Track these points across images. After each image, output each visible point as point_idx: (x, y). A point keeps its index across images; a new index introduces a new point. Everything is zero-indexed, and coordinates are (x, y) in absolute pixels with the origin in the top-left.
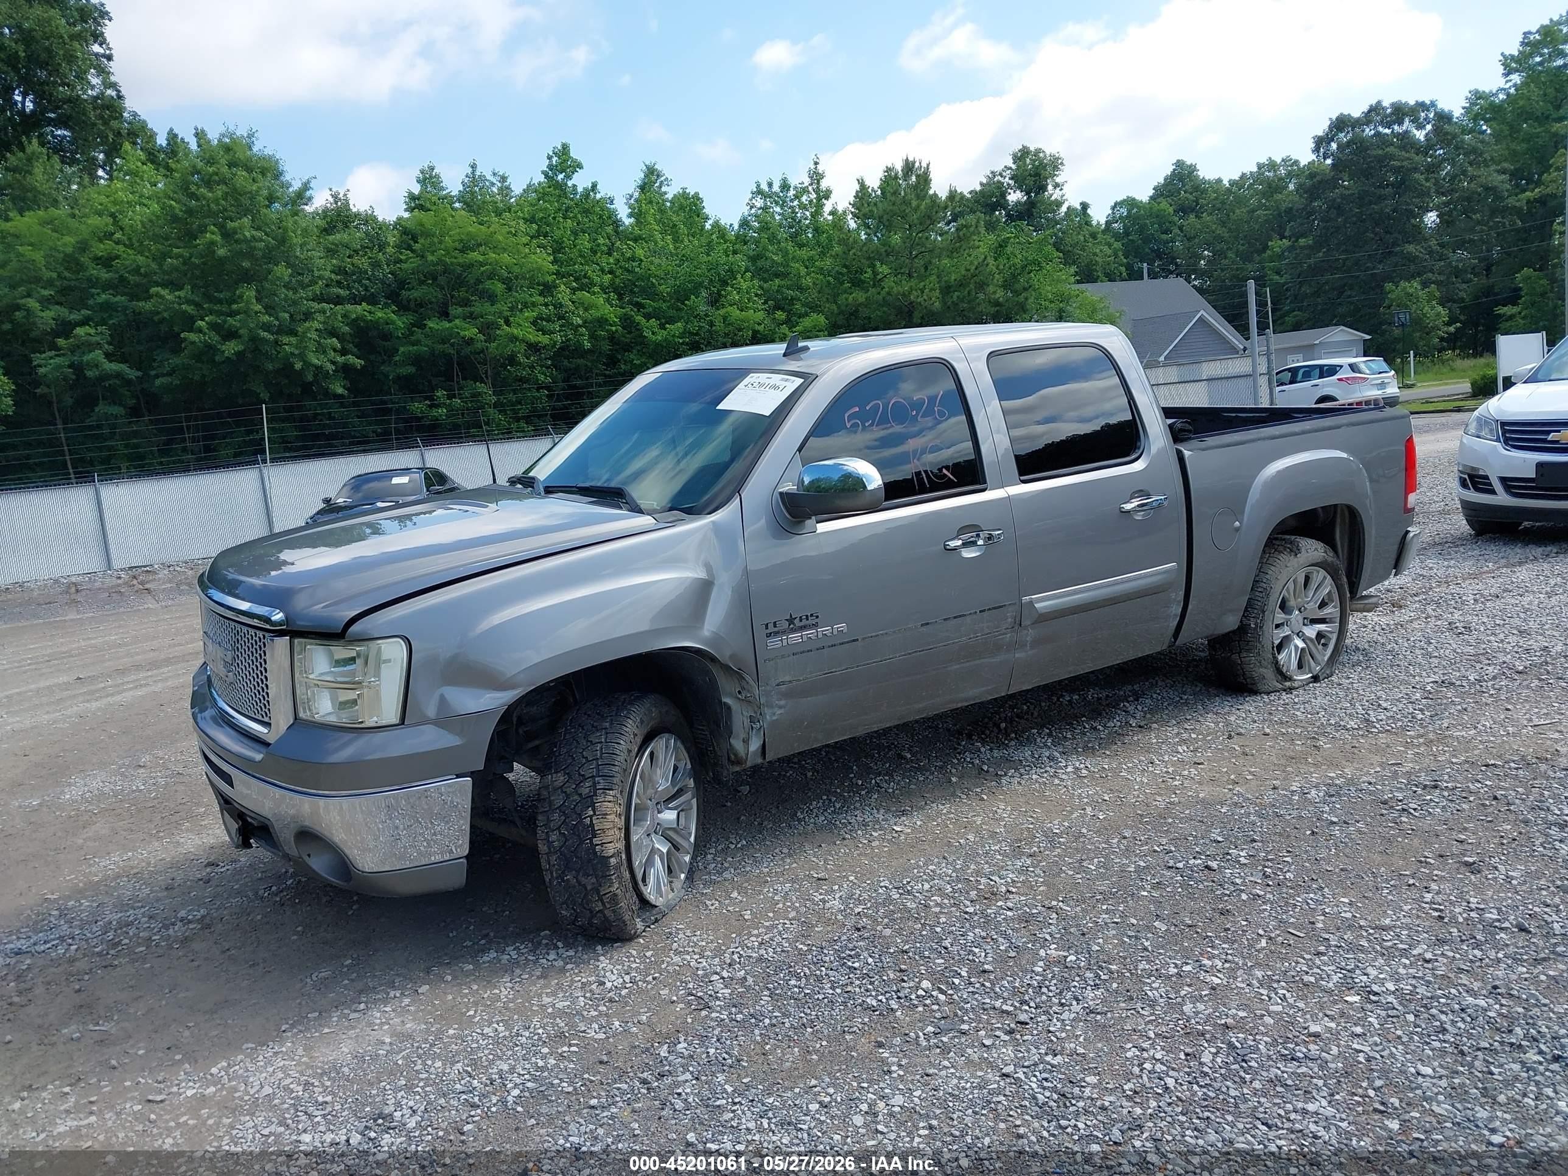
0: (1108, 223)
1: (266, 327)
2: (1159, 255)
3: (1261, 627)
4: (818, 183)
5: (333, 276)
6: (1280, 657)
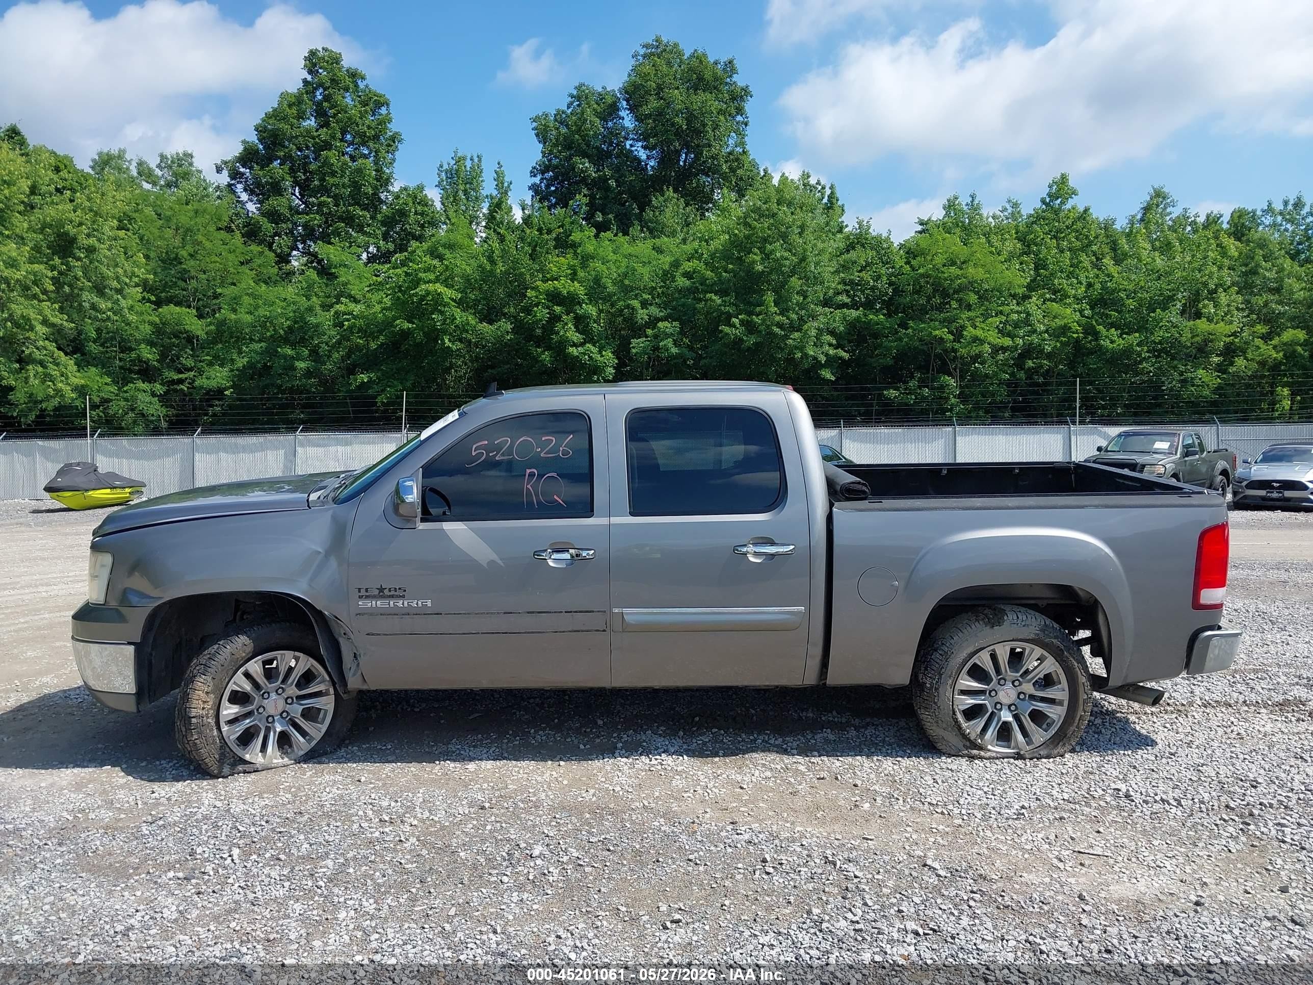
5: (841, 286)
6: (966, 723)
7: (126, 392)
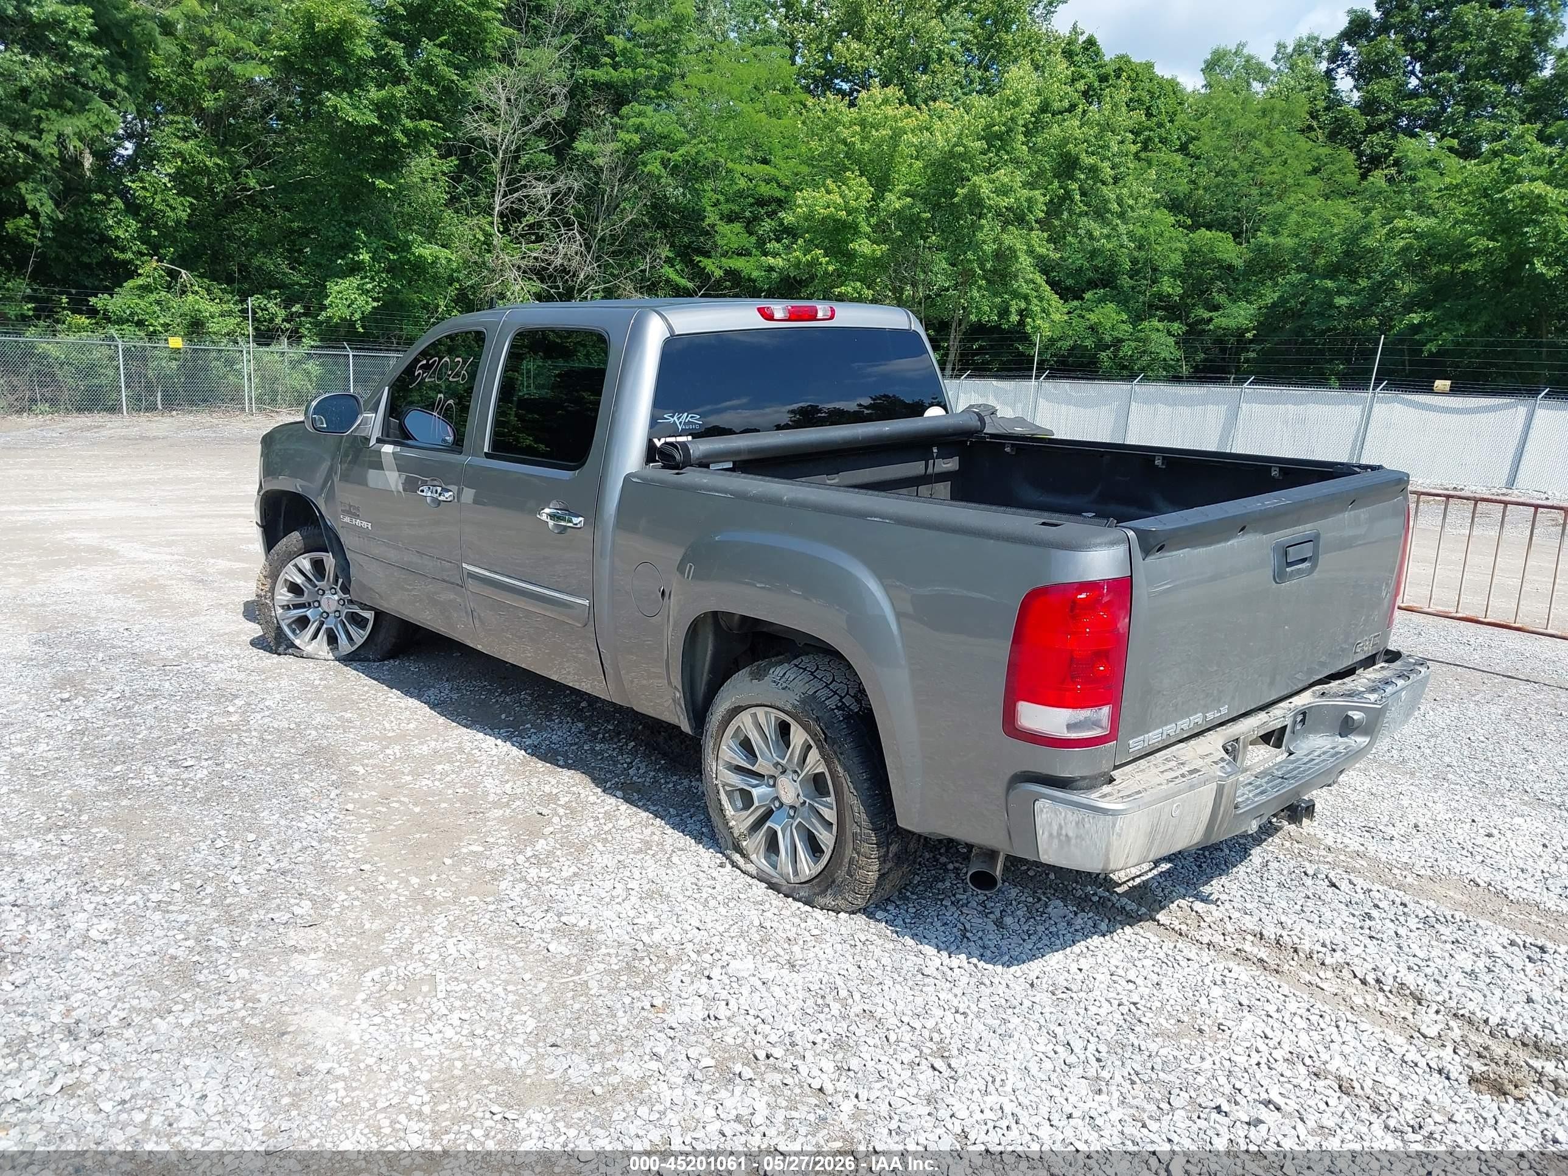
7: (1140, 331)
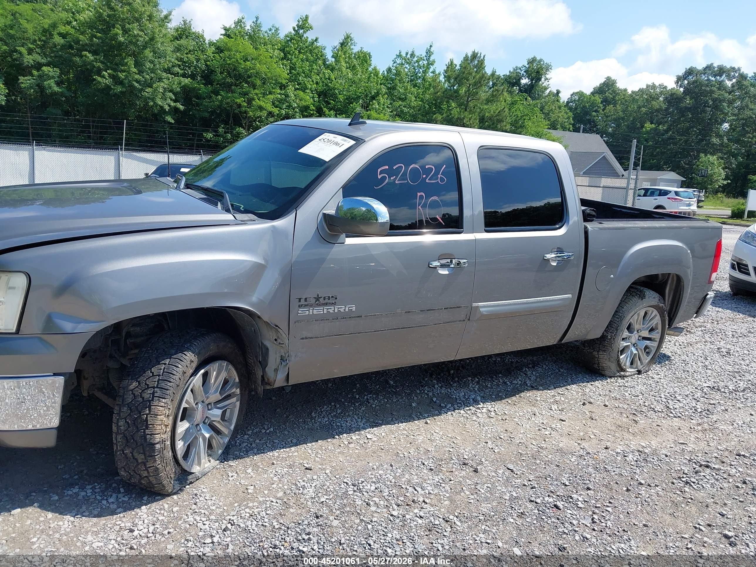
0: (568, 103)
1: (138, 81)
2: (589, 122)
3: (614, 339)
4: (430, 56)
5: (176, 62)
6: (621, 357)
